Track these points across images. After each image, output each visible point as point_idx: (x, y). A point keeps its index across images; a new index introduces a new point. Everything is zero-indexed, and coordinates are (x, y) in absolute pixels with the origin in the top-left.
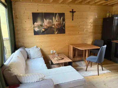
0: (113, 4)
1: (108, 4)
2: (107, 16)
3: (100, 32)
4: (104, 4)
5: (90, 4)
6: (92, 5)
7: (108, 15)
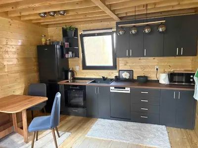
0: (48, 25)
1: (40, 23)
2: (43, 43)
3: (36, 68)
4: (33, 22)
5: (9, 16)
6: (12, 18)
7: (43, 40)
